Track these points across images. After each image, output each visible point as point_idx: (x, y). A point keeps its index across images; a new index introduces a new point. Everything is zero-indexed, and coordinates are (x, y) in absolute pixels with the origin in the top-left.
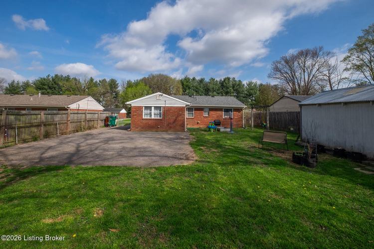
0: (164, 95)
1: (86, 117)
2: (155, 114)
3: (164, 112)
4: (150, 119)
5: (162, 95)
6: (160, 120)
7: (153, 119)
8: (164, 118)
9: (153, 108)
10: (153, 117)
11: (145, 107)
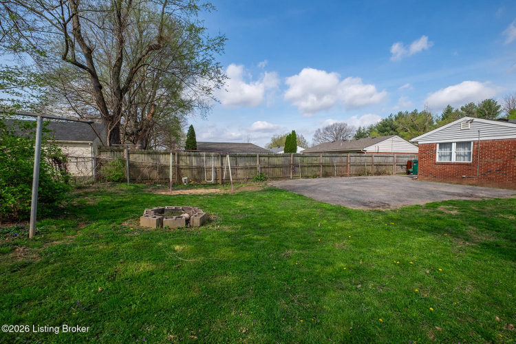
0: (476, 120)
1: (373, 160)
2: (458, 155)
3: (476, 151)
4: (448, 164)
5: (472, 121)
6: (467, 164)
7: (454, 164)
8: (475, 161)
9: (454, 146)
10: (454, 160)
11: (440, 144)
